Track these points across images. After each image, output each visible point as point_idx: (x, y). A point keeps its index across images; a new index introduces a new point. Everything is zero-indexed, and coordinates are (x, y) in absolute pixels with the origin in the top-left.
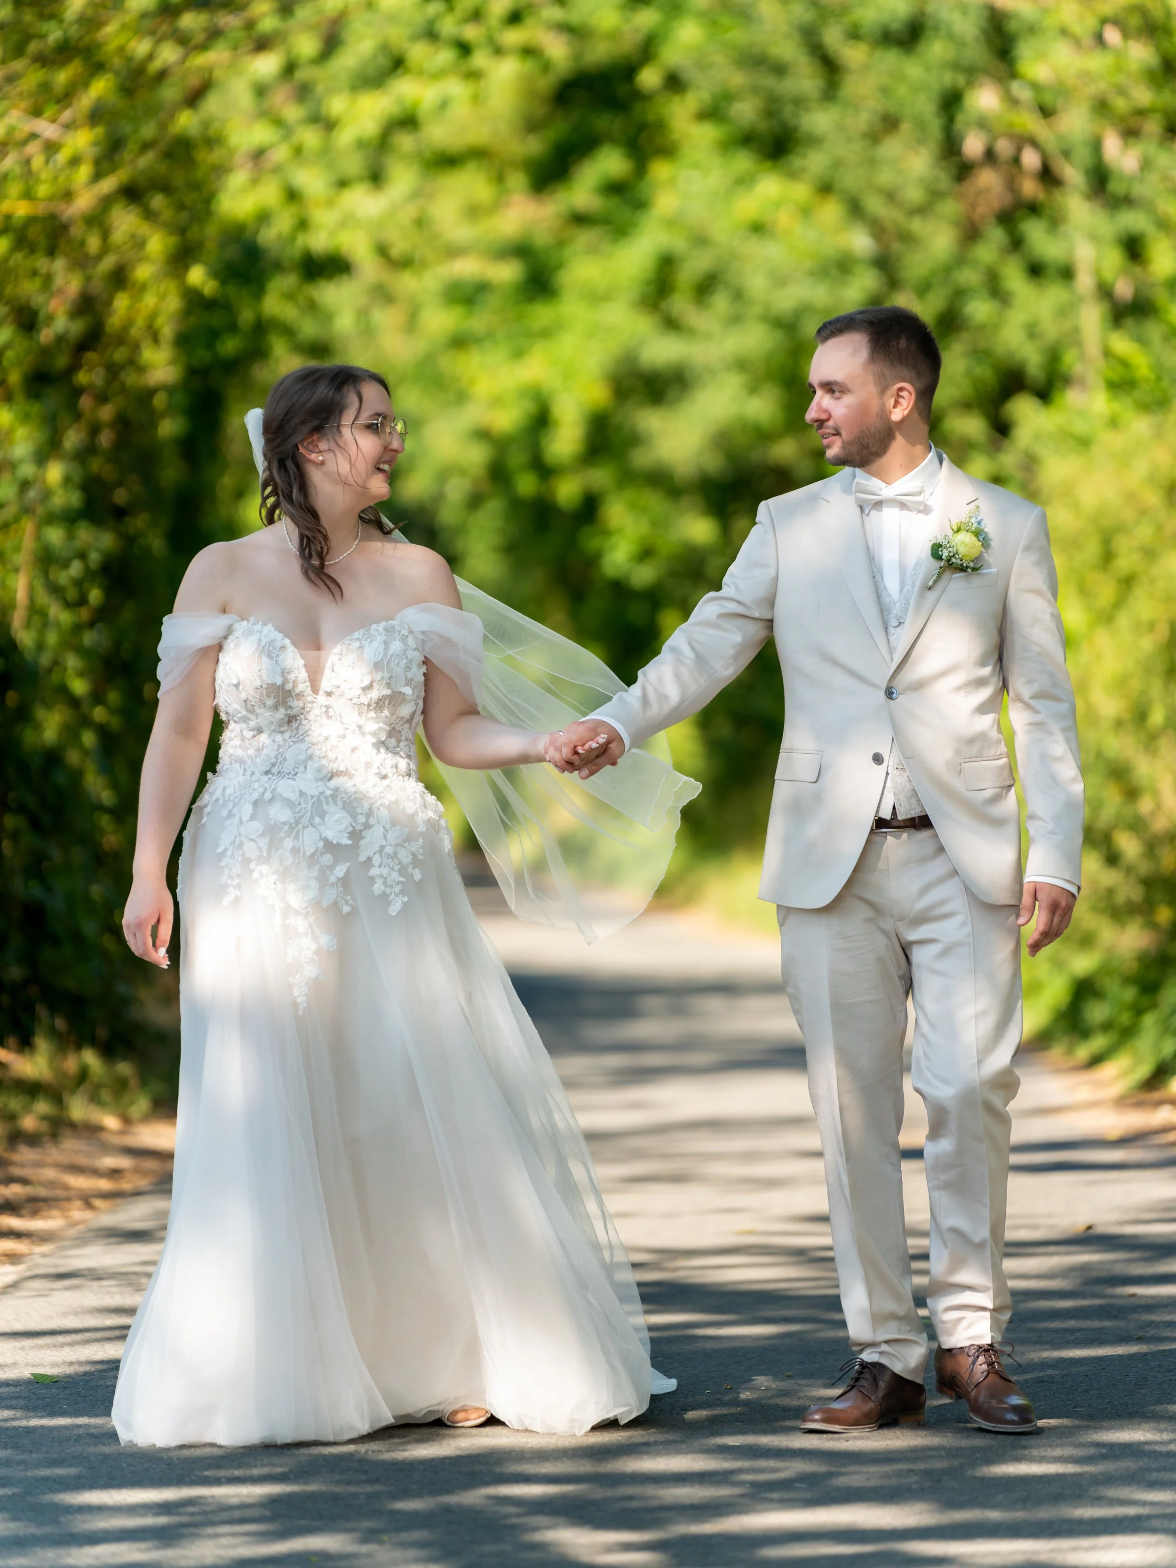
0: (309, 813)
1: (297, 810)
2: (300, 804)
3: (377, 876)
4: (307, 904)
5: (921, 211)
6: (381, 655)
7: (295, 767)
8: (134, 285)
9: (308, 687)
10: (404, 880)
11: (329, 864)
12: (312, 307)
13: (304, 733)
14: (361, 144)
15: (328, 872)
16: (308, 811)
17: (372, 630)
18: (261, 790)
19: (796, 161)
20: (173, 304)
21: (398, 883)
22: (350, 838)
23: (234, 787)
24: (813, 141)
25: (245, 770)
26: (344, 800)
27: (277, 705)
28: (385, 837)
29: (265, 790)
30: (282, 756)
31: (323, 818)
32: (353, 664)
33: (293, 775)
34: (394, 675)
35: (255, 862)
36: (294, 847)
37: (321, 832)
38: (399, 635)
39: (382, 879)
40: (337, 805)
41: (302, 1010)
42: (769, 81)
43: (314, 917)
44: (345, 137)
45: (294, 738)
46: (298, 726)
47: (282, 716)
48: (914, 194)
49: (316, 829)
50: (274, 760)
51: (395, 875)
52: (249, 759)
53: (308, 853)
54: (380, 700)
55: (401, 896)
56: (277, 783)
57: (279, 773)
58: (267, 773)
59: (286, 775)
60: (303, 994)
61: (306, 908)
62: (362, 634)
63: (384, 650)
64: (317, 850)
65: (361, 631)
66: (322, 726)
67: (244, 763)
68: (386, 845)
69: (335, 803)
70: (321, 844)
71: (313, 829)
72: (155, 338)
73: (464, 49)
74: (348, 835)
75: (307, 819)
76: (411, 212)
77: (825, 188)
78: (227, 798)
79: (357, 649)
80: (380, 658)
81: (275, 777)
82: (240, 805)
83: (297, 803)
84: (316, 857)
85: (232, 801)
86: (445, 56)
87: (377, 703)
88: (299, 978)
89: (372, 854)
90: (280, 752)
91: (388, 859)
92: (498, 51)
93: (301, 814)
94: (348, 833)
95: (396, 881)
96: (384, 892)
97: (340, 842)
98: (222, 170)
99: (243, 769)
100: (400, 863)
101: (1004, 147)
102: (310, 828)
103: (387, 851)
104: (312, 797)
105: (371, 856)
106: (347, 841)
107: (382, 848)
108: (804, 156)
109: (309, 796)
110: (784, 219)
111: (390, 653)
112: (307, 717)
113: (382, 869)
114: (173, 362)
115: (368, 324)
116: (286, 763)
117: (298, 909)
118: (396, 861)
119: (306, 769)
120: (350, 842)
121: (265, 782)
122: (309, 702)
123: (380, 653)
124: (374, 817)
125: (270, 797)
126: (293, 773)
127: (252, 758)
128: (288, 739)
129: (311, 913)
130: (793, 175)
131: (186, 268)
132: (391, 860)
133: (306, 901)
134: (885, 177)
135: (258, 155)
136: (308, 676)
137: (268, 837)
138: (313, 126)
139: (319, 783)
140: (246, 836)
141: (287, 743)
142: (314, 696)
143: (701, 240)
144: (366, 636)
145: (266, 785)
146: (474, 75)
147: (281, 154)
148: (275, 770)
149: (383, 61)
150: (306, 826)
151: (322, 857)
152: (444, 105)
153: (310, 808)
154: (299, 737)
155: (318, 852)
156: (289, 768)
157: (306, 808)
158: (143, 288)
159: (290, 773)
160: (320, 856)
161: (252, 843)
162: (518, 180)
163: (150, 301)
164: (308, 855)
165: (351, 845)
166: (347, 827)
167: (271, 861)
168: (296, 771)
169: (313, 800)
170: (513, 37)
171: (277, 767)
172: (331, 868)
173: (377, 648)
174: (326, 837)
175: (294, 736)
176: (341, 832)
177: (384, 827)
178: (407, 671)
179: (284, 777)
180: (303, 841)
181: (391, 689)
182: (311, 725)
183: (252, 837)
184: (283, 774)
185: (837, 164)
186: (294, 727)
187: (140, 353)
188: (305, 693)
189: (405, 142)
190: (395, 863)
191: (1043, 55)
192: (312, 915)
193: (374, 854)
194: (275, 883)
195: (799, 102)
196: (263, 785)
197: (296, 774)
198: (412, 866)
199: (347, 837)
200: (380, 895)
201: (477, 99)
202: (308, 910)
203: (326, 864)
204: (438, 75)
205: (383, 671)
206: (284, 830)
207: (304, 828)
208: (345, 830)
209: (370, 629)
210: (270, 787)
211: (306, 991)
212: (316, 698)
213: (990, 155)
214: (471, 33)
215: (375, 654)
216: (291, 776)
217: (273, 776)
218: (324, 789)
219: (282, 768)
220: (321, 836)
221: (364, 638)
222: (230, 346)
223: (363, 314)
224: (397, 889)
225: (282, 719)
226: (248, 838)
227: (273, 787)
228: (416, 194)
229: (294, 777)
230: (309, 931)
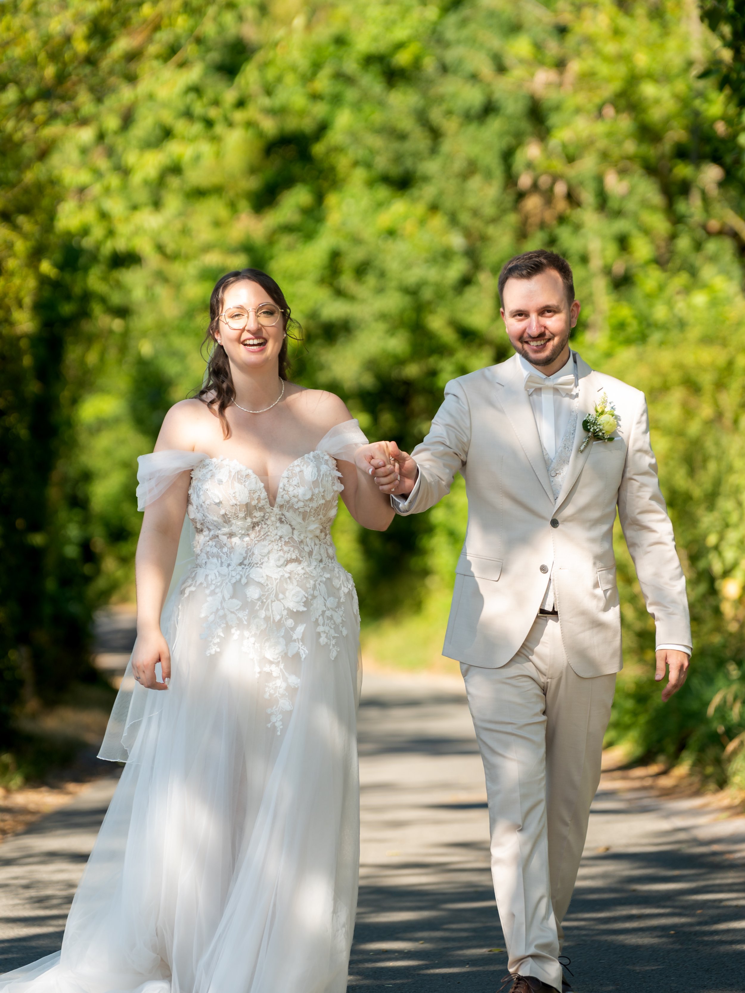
0: (275, 591)
1: (266, 590)
2: (267, 585)
3: (322, 632)
4: (278, 656)
5: (494, 220)
6: (316, 476)
7: (261, 559)
8: (6, 272)
9: (267, 502)
10: (338, 635)
11: (292, 626)
12: (119, 285)
13: (265, 534)
14: (146, 183)
15: (291, 632)
16: (274, 590)
17: (305, 458)
18: (238, 577)
19: (415, 192)
20: (31, 283)
21: (334, 637)
22: (305, 606)
23: (215, 575)
24: (426, 179)
25: (222, 563)
26: (297, 579)
27: (246, 516)
28: (325, 605)
29: (241, 576)
30: (250, 551)
31: (284, 593)
32: (298, 484)
33: (260, 565)
34: (326, 489)
35: (235, 628)
36: (266, 616)
37: (284, 604)
38: (323, 461)
39: (325, 634)
40: (293, 584)
41: (279, 731)
42: (396, 145)
43: (283, 665)
44: (137, 179)
45: (258, 538)
46: (260, 530)
47: (249, 524)
48: (489, 210)
49: (281, 602)
50: (245, 555)
51: (332, 632)
52: (224, 555)
53: (276, 620)
54: (317, 508)
55: (336, 647)
56: (249, 571)
57: (249, 564)
58: (241, 564)
59: (255, 565)
60: (279, 720)
61: (278, 658)
62: (299, 462)
63: (317, 472)
64: (282, 617)
65: (299, 459)
66: (277, 528)
67: (221, 558)
68: (326, 610)
69: (292, 582)
70: (285, 613)
71: (279, 602)
72: (20, 305)
73: (209, 123)
74: (303, 604)
75: (274, 596)
76: (178, 225)
77: (434, 208)
78: (210, 583)
79: (298, 473)
80: (316, 478)
81: (247, 567)
82: (222, 587)
83: (265, 584)
84: (282, 622)
85: (214, 584)
86: (197, 128)
87: (315, 510)
88: (275, 709)
89: (318, 616)
90: (249, 549)
91: (327, 620)
92: (230, 124)
93: (269, 593)
94: (303, 602)
95: (333, 636)
96: (327, 643)
97: (298, 609)
98: (59, 199)
99: (220, 562)
100: (335, 623)
101: (544, 181)
102: (276, 602)
103: (327, 614)
104: (276, 579)
105: (317, 618)
106: (302, 609)
107: (324, 612)
108: (420, 189)
109: (274, 579)
110: (409, 227)
111: (322, 473)
112: (266, 522)
113: (325, 627)
114: (32, 319)
115: (153, 295)
116: (254, 556)
117: (272, 660)
118: (332, 622)
119: (269, 559)
120: (305, 609)
121: (240, 571)
122: (268, 513)
123: (315, 474)
124: (317, 591)
125: (246, 582)
126: (260, 563)
127: (227, 554)
128: (253, 539)
129: (281, 662)
130: (414, 201)
131: (39, 261)
132: (329, 621)
133: (277, 654)
134: (472, 201)
135: (82, 190)
136: (267, 495)
137: (247, 610)
138: (116, 172)
139: (280, 569)
140: (228, 609)
141: (253, 542)
142: (272, 508)
143: (356, 240)
144: (303, 463)
145: (241, 573)
146: (215, 139)
147: (97, 189)
148: (246, 562)
149: (158, 132)
150: (273, 600)
151: (286, 621)
152: (197, 158)
153: (275, 588)
154: (261, 537)
155: (283, 619)
156: (256, 559)
157: (272, 587)
158: (12, 274)
159: (258, 563)
160: (285, 621)
161: (233, 615)
162: (244, 206)
163: (17, 281)
164: (276, 621)
165: (306, 610)
166: (302, 599)
167: (250, 627)
168: (262, 562)
169: (277, 582)
170: (239, 116)
171: (247, 559)
172: (293, 629)
173: (312, 471)
174: (288, 607)
175: (258, 536)
176: (298, 602)
177: (323, 597)
178: (333, 486)
179: (253, 566)
180: (272, 611)
181: (325, 499)
182: (269, 528)
183: (232, 610)
184: (253, 564)
185: (441, 193)
186: (258, 530)
187: (11, 314)
188: (265, 507)
189: (174, 182)
190: (332, 623)
191: (567, 124)
192: (282, 663)
193: (319, 616)
194: (254, 644)
195: (417, 156)
196: (239, 573)
197: (262, 564)
198: (342, 625)
199: (303, 605)
200: (324, 645)
201: (218, 155)
202: (279, 660)
203: (289, 626)
204: (193, 140)
205: (319, 488)
206: (258, 605)
207: (272, 602)
208: (301, 600)
209: (304, 458)
210: (245, 575)
211: (281, 718)
212: (272, 509)
213: (535, 187)
214: (213, 113)
215: (312, 475)
216: (258, 565)
217: (245, 566)
218: (283, 573)
219: (252, 560)
220: (284, 606)
221: (302, 465)
222: (67, 309)
223: (149, 288)
224: (333, 642)
225: (249, 525)
226: (229, 610)
227: (247, 574)
228: (182, 214)
229: (261, 566)
230: (281, 675)
